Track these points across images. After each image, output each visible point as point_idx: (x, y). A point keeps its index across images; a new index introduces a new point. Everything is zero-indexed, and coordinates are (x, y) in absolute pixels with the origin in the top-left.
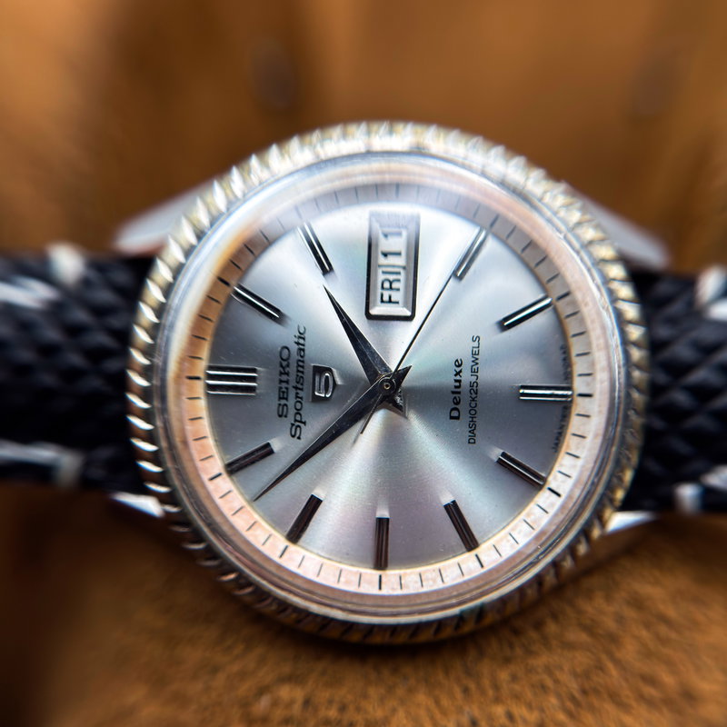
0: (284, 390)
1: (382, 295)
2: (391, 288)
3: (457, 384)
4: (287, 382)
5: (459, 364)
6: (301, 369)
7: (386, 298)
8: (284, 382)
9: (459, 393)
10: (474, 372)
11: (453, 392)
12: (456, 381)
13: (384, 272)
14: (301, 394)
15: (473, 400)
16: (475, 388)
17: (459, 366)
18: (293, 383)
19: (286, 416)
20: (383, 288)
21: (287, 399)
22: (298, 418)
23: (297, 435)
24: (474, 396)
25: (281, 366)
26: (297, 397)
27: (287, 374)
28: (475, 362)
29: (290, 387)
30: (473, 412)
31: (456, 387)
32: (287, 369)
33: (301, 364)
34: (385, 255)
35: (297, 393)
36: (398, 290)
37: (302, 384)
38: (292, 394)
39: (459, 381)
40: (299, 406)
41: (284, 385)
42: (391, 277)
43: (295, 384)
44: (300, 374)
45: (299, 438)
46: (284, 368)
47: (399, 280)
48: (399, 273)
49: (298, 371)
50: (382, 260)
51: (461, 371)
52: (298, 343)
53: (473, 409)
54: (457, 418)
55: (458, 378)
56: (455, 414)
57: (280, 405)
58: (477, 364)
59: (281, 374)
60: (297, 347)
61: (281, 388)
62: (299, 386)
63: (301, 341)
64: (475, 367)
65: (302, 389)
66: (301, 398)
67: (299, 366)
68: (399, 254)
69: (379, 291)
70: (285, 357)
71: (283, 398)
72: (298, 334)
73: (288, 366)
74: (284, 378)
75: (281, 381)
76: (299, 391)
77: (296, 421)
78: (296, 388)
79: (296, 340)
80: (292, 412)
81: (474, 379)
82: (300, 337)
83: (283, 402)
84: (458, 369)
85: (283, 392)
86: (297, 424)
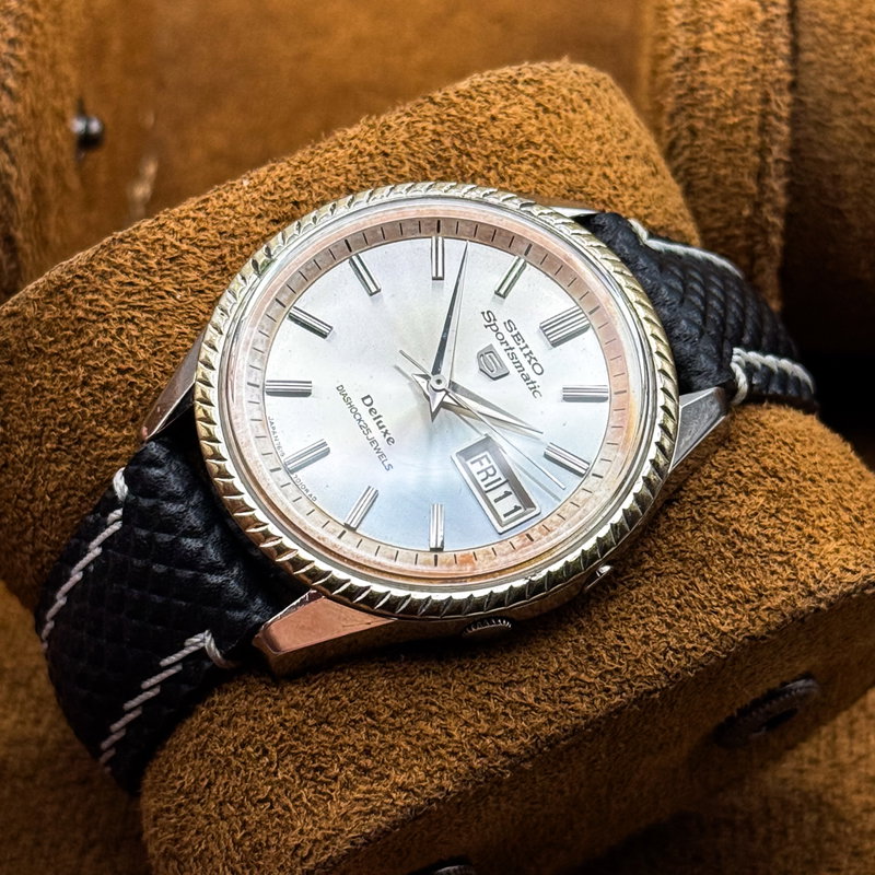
0: (521, 342)
1: (490, 462)
2: (485, 470)
3: (381, 425)
4: (522, 349)
5: (390, 441)
6: (518, 365)
7: (484, 461)
8: (524, 348)
9: (375, 419)
10: (374, 441)
11: (380, 416)
12: (383, 426)
13: (500, 479)
14: (504, 346)
15: (360, 420)
16: (365, 429)
17: (388, 440)
18: (517, 351)
19: (505, 323)
20: (492, 466)
21: (513, 336)
22: (494, 328)
23: (486, 314)
24: (362, 423)
25: (534, 358)
26: (506, 342)
27: (525, 355)
28: (378, 450)
29: (517, 347)
30: (355, 410)
31: (380, 422)
32: (528, 358)
33: (521, 369)
34: (507, 494)
35: (507, 345)
36: (478, 473)
37: (508, 354)
38: (512, 343)
39: (380, 427)
40: (500, 336)
41: (522, 345)
42: (491, 479)
43: (514, 351)
44: (515, 360)
45: (483, 313)
46: (531, 358)
47: (483, 480)
48: (486, 486)
49: (518, 362)
50: (506, 488)
51: (385, 436)
52: (533, 382)
53: (356, 413)
54: (364, 399)
55: (384, 430)
56: (368, 401)
57: (515, 329)
58: (375, 449)
59: (531, 352)
60: (532, 379)
61: (523, 342)
62: (510, 352)
63: (531, 386)
64: (375, 446)
65: (506, 350)
66: (502, 343)
67: (521, 366)
68: (496, 501)
69: (493, 463)
70: (536, 366)
71: (516, 335)
72: (538, 389)
73: (529, 362)
74: (526, 351)
75: (527, 346)
77: (494, 324)
78: (511, 349)
79: (536, 384)
80: (502, 329)
81: (371, 436)
82: (535, 388)
83: (514, 332)
84: (388, 436)
85: (519, 340)
86: (492, 323)
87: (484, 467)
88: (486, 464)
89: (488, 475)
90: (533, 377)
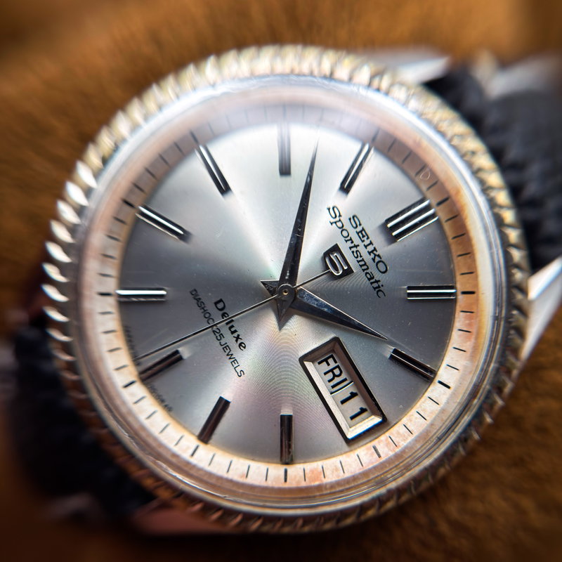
0: (365, 238)
1: (336, 362)
2: (332, 370)
3: (233, 330)
4: (366, 246)
5: (242, 346)
6: (363, 263)
7: (331, 361)
8: (369, 245)
9: (227, 324)
10: (226, 347)
11: (232, 321)
12: (235, 331)
13: (345, 380)
14: (349, 244)
16: (217, 335)
17: (240, 345)
18: (361, 249)
19: (350, 219)
20: (338, 367)
21: (358, 233)
22: (339, 224)
23: (331, 210)
24: (214, 329)
25: (379, 256)
26: (351, 239)
27: (370, 253)
28: (230, 356)
29: (362, 245)
30: (207, 315)
31: (232, 326)
32: (372, 255)
33: (365, 267)
34: (353, 395)
35: (352, 242)
36: (325, 374)
37: (353, 252)
38: (357, 241)
39: (233, 333)
40: (345, 234)
41: (367, 242)
42: (337, 380)
43: (358, 248)
44: (359, 259)
45: (329, 209)
46: (375, 255)
47: (330, 381)
48: (333, 387)
49: (363, 260)
50: (352, 388)
51: (237, 341)
52: (377, 282)
53: (209, 319)
54: (216, 303)
55: (236, 335)
56: (220, 305)
57: (360, 225)
58: (228, 355)
59: (375, 249)
60: (377, 278)
61: (368, 238)
62: (354, 249)
63: (375, 285)
64: (227, 351)
65: (350, 248)
66: (346, 241)
67: (365, 264)
68: (343, 402)
69: (339, 363)
70: (381, 263)
71: (361, 232)
72: (382, 288)
73: (374, 260)
74: (370, 248)
75: (371, 243)
76: (353, 245)
77: (340, 220)
78: (356, 246)
79: (380, 284)
80: (347, 226)
81: (223, 342)
82: (379, 287)
83: (359, 229)
84: (239, 341)
85: (363, 236)
86: (337, 219)
87: (331, 367)
88: (333, 365)
89: (335, 376)
90: (378, 276)
